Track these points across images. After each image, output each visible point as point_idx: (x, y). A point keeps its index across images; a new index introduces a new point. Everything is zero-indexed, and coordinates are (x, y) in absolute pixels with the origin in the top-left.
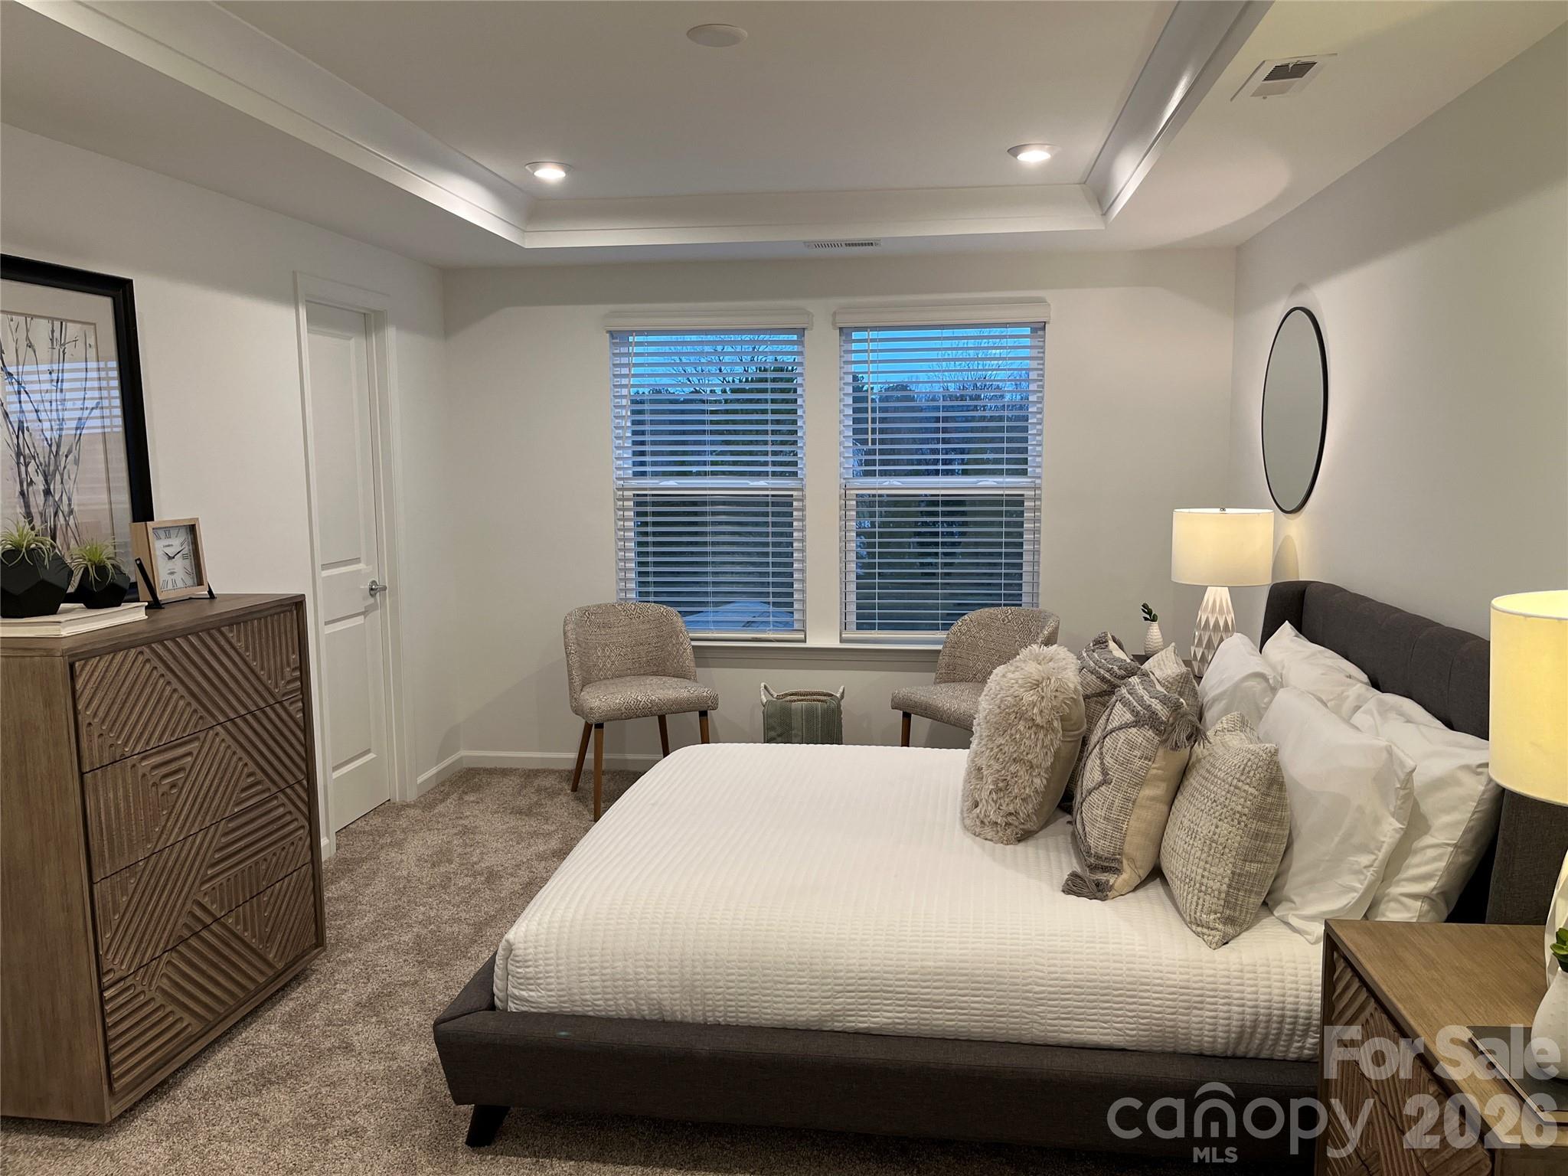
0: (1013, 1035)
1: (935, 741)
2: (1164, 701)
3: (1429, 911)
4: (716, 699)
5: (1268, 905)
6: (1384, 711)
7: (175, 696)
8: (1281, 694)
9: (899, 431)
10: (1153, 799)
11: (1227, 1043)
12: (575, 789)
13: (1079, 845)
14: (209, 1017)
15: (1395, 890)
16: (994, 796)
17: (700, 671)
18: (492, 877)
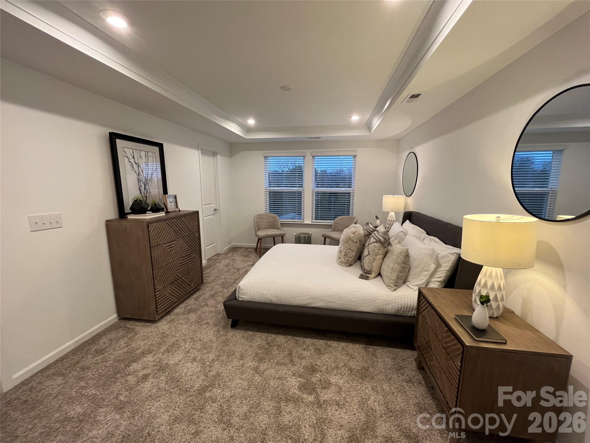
0: (348, 309)
1: (330, 244)
2: (383, 237)
3: (440, 285)
4: (285, 234)
5: (404, 283)
6: (430, 240)
7: (171, 232)
8: (407, 236)
9: (324, 178)
10: (379, 258)
11: (394, 312)
12: (256, 251)
13: (362, 267)
14: (179, 298)
15: (433, 280)
16: (344, 257)
17: (282, 228)
18: (238, 270)
